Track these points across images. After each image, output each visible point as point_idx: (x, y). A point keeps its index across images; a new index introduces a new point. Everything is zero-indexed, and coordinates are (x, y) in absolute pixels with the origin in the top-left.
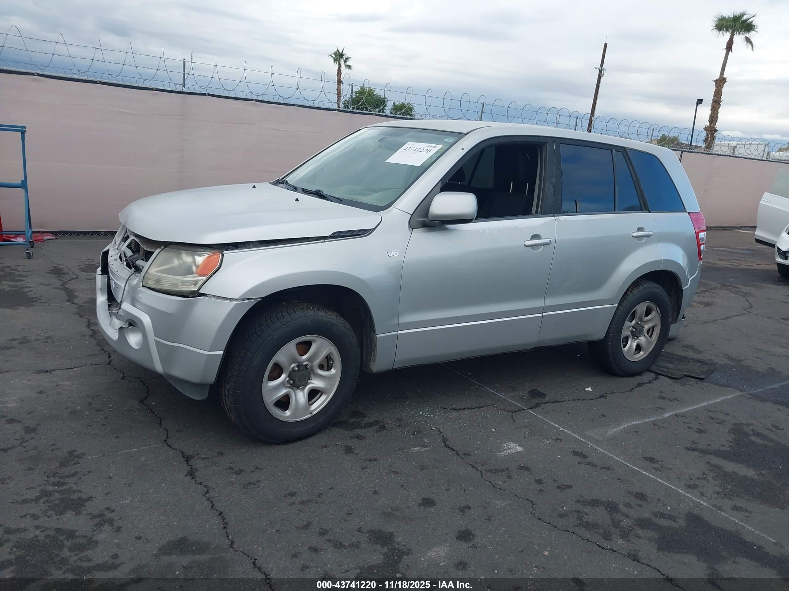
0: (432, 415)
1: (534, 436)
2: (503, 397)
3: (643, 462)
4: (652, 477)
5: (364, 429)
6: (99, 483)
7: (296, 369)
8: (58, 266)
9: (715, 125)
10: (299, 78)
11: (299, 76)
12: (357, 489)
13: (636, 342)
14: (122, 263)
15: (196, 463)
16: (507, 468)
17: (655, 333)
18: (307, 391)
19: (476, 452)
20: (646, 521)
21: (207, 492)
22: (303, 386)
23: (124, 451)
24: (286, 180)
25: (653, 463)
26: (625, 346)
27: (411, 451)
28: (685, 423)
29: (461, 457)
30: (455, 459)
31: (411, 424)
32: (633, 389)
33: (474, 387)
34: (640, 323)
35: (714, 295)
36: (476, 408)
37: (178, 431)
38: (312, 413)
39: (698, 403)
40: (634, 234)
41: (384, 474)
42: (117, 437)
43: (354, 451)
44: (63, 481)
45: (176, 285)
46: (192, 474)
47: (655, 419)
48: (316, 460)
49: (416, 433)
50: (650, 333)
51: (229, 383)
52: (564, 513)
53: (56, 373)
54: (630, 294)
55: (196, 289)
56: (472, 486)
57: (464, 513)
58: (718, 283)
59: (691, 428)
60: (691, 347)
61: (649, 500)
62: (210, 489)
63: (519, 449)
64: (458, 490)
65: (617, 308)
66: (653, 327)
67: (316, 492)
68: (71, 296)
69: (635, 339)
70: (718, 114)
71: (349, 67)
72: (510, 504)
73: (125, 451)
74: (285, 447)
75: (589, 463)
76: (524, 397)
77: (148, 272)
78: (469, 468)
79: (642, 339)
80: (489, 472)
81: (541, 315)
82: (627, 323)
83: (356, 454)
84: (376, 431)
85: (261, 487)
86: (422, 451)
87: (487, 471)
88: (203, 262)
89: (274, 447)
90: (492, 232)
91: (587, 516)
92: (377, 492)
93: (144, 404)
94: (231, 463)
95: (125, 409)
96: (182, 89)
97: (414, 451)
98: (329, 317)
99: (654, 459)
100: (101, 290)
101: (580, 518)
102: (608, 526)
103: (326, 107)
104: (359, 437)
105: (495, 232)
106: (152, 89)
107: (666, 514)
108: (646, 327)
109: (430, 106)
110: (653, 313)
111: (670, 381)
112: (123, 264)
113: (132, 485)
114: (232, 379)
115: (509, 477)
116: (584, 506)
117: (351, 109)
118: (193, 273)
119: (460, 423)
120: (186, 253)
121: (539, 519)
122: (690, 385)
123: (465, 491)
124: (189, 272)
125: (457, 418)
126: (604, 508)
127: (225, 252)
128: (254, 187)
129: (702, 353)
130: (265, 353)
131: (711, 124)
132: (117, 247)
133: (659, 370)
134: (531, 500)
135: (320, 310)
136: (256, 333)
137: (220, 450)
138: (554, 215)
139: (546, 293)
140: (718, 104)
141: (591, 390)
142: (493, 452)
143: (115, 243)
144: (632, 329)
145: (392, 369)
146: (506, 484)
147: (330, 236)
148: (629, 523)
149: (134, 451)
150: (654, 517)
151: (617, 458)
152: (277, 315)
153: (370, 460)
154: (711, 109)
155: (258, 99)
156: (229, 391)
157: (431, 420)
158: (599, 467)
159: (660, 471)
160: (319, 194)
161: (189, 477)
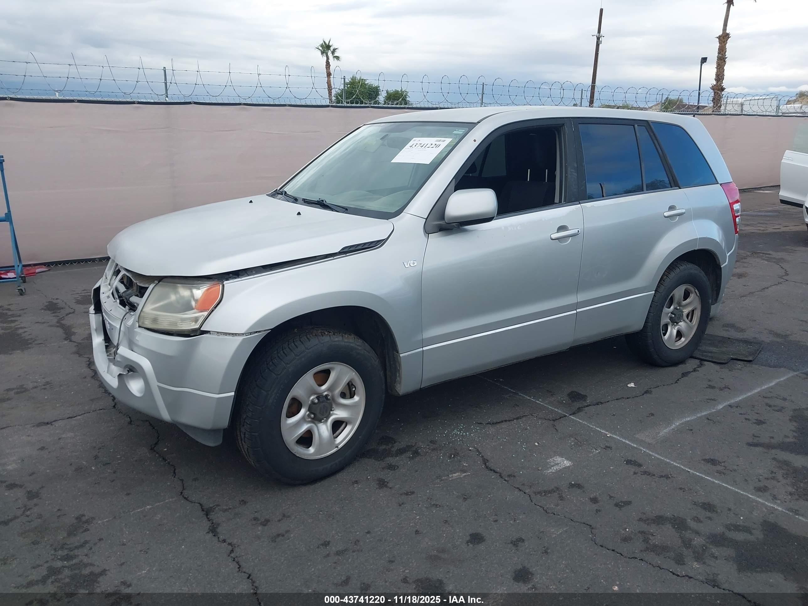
0: (467, 433)
1: (581, 446)
2: (542, 404)
3: (704, 465)
4: (717, 482)
5: (396, 457)
6: (112, 552)
7: (316, 401)
8: (52, 300)
9: (722, 83)
10: (287, 77)
11: (287, 74)
12: (396, 530)
13: (676, 328)
14: (114, 301)
15: (217, 517)
16: (557, 488)
17: (695, 317)
18: (330, 423)
19: (521, 473)
20: (719, 537)
21: (232, 551)
22: (325, 419)
23: (136, 511)
24: (285, 190)
25: (715, 465)
26: (665, 334)
27: (450, 478)
28: (741, 414)
29: (505, 480)
30: (499, 483)
31: (446, 446)
32: (678, 380)
33: (509, 395)
34: (678, 308)
35: (746, 265)
36: (514, 419)
37: (195, 480)
38: (338, 447)
39: (751, 389)
40: (666, 214)
41: (424, 509)
42: (128, 494)
43: (388, 485)
44: (72, 553)
45: (175, 324)
46: (213, 530)
47: (708, 413)
48: (347, 500)
49: (453, 456)
50: (690, 318)
51: (244, 426)
52: (627, 536)
53: (57, 424)
54: (666, 278)
55: (197, 326)
56: (522, 513)
57: (517, 548)
58: (748, 252)
59: (749, 420)
60: (732, 326)
61: (719, 511)
62: (235, 547)
63: (567, 463)
64: (508, 520)
65: (654, 295)
66: (693, 311)
67: (352, 538)
68: (68, 334)
69: (675, 325)
70: (724, 71)
71: (337, 58)
72: (566, 531)
73: (139, 510)
74: (312, 487)
75: (646, 472)
76: (564, 402)
77: (144, 310)
78: (516, 492)
79: (682, 325)
80: (539, 495)
81: (575, 312)
82: (665, 310)
83: (390, 488)
84: (409, 457)
85: (291, 538)
86: (461, 476)
87: (535, 493)
88: (202, 295)
89: (301, 489)
90: (515, 229)
91: (653, 537)
92: (418, 532)
93: (155, 451)
94: (256, 512)
95: (134, 459)
96: (166, 100)
97: (454, 478)
98: (346, 340)
99: (715, 460)
100: (96, 330)
101: (646, 541)
102: (679, 547)
103: (319, 104)
104: (391, 467)
105: (518, 228)
106: (133, 103)
107: (739, 526)
108: (686, 311)
109: (428, 92)
110: (692, 296)
111: (717, 367)
112: (116, 301)
113: (148, 550)
114: (246, 421)
115: (561, 498)
116: (648, 525)
117: (345, 103)
118: (193, 309)
119: (499, 439)
120: (183, 287)
121: (602, 546)
122: (738, 369)
123: (515, 521)
124: (187, 307)
125: (495, 434)
126: (671, 525)
127: (225, 282)
128: (251, 202)
129: (745, 331)
130: (280, 389)
131: (718, 82)
132: (109, 282)
133: (703, 356)
134: (588, 523)
135: (336, 334)
136: (269, 369)
137: (242, 498)
138: (580, 202)
139: (579, 287)
140: (723, 61)
141: (634, 386)
142: (539, 470)
143: (107, 278)
144: (671, 315)
145: (420, 388)
146: (559, 507)
147: (339, 252)
148: (701, 541)
149: (148, 509)
150: (727, 531)
151: (674, 464)
152: (290, 345)
153: (407, 494)
154: (716, 66)
155: (246, 103)
156: (245, 435)
157: (467, 439)
158: (656, 475)
159: (724, 474)
160: (322, 205)
161: (211, 535)
